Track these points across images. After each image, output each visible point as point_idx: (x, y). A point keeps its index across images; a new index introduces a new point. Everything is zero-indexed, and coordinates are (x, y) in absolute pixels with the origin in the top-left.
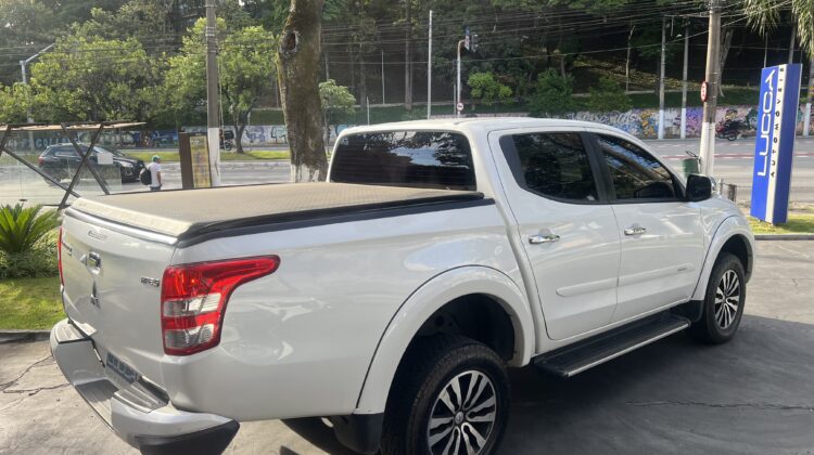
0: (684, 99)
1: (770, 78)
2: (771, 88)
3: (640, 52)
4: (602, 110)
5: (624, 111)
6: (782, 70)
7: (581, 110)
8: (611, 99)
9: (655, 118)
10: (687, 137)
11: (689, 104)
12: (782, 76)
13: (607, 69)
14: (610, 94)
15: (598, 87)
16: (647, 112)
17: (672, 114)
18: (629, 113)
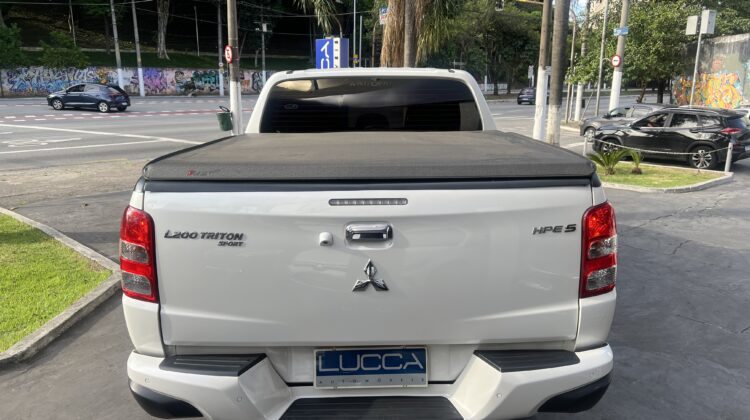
0: (139, 60)
1: (325, 47)
2: (327, 56)
3: (88, 10)
4: (58, 66)
5: (82, 68)
6: (337, 42)
7: (33, 64)
8: (67, 54)
9: (113, 76)
10: (147, 95)
11: (145, 65)
12: (337, 47)
13: (45, 22)
14: (65, 50)
15: (50, 41)
16: (105, 70)
17: (130, 73)
18: (85, 71)
